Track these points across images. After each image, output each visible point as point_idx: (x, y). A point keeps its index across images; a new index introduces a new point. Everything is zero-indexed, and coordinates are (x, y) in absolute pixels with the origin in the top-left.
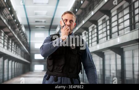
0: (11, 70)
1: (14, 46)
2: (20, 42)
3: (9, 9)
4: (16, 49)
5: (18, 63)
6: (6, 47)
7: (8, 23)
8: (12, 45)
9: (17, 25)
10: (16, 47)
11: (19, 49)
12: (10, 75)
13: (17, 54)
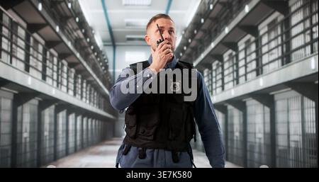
0: (74, 134)
1: (86, 88)
2: (98, 80)
3: (77, 20)
4: (90, 94)
5: (94, 121)
6: (71, 93)
7: (75, 47)
8: (82, 87)
9: (92, 47)
10: (90, 90)
11: (96, 94)
12: (71, 145)
13: (92, 104)
